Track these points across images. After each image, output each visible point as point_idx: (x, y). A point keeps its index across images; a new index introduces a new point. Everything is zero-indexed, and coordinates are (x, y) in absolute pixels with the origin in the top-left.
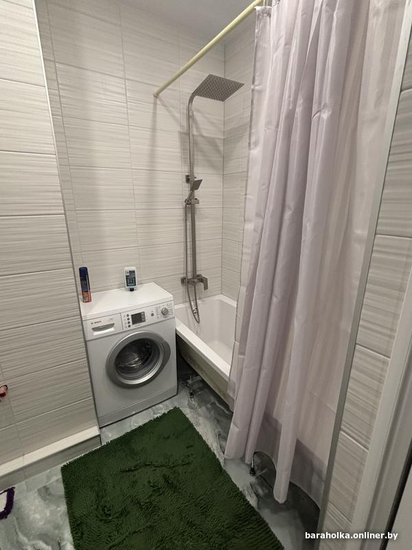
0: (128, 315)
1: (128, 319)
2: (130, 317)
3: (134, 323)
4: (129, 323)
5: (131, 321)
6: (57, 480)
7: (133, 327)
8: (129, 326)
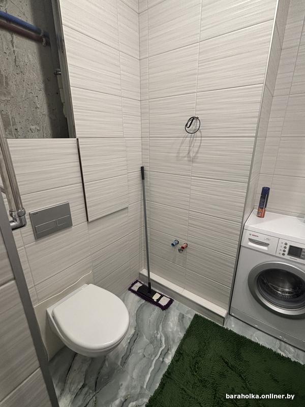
0: (286, 244)
1: (285, 248)
2: (288, 247)
3: (290, 253)
4: (284, 251)
5: (287, 250)
6: (189, 318)
7: (287, 257)
8: (283, 254)
